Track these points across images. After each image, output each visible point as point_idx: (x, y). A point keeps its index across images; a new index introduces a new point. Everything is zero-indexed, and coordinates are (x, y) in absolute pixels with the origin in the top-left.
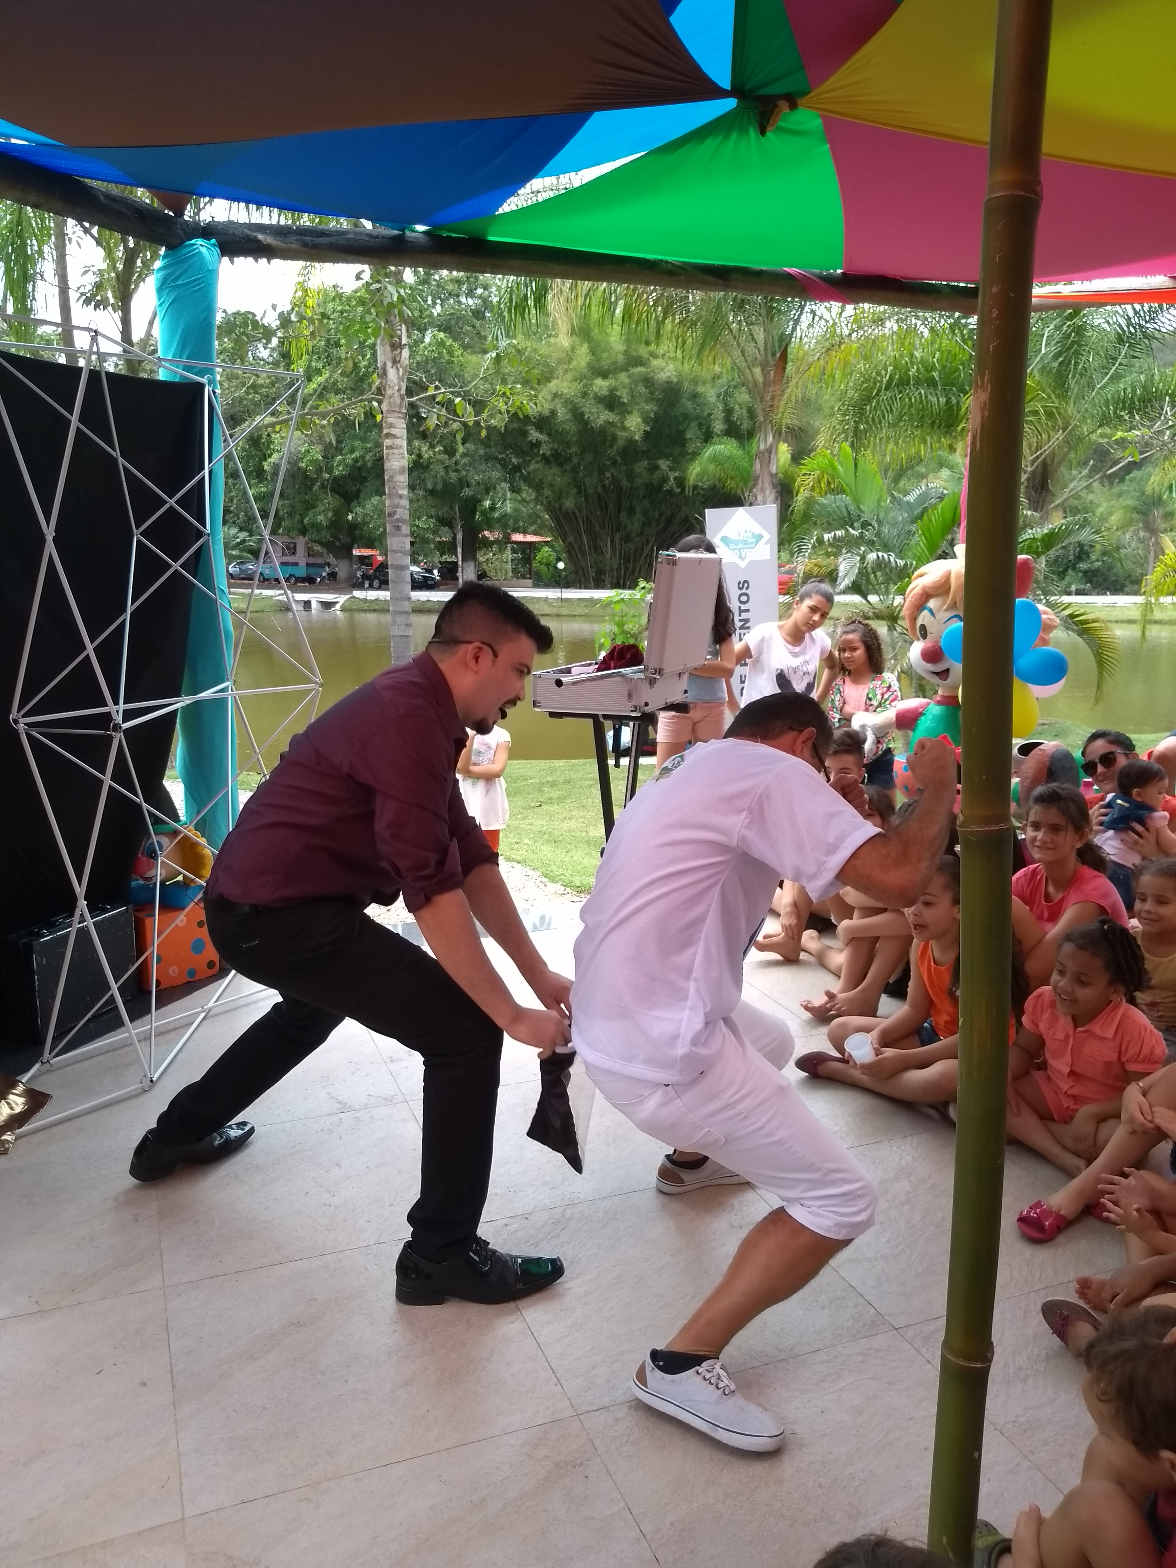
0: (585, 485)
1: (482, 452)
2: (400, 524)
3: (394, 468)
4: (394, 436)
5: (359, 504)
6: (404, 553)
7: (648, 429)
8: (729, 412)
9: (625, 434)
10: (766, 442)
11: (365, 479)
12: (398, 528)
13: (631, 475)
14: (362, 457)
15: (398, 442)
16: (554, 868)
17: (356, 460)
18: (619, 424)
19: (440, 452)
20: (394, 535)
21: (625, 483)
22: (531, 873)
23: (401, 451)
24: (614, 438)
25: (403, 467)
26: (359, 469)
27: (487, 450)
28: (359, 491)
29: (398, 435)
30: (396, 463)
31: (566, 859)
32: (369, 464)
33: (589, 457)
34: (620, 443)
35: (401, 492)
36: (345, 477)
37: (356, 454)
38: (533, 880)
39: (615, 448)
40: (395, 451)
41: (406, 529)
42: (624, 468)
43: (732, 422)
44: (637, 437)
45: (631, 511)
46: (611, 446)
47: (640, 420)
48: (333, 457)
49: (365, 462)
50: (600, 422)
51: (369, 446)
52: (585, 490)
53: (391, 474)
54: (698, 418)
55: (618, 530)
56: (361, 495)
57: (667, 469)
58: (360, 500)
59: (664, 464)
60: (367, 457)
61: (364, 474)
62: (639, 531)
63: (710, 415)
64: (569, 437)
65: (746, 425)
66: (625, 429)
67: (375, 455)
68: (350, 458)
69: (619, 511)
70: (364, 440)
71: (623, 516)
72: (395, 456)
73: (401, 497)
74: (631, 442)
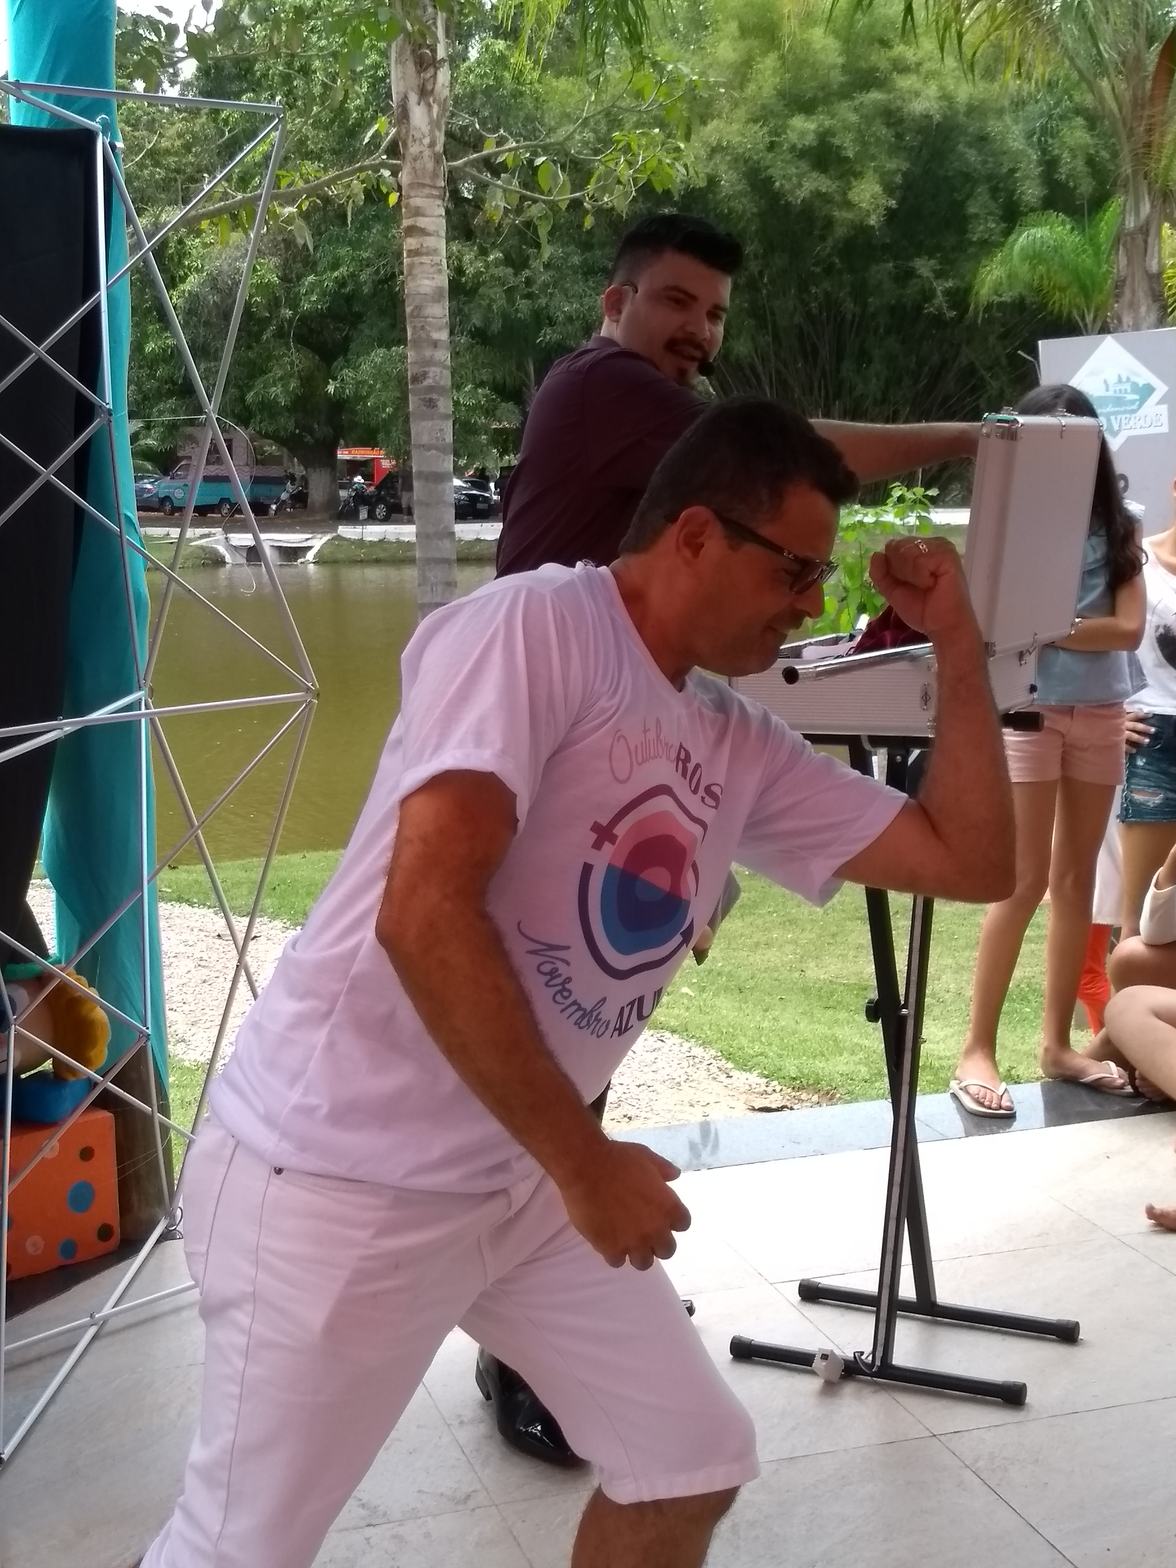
0: (773, 314)
1: (576, 260)
2: (435, 396)
3: (423, 290)
4: (423, 232)
5: (348, 364)
6: (442, 449)
7: (893, 203)
8: (1050, 165)
9: (850, 215)
10: (1137, 214)
11: (358, 318)
12: (431, 404)
13: (860, 292)
14: (353, 275)
15: (430, 242)
16: (744, 1042)
17: (341, 283)
18: (837, 198)
19: (497, 263)
20: (423, 417)
21: (849, 306)
22: (698, 1051)
23: (436, 259)
24: (829, 223)
25: (440, 289)
26: (349, 299)
27: (588, 255)
28: (347, 340)
29: (431, 228)
30: (426, 282)
31: (765, 1024)
32: (366, 290)
33: (780, 261)
34: (840, 231)
35: (435, 336)
36: (321, 315)
37: (343, 270)
38: (704, 1066)
39: (830, 242)
40: (424, 259)
41: (445, 406)
42: (847, 277)
43: (1058, 183)
44: (873, 221)
45: (863, 357)
46: (823, 238)
47: (878, 189)
48: (299, 278)
49: (359, 286)
50: (802, 194)
51: (365, 255)
52: (774, 322)
53: (417, 302)
54: (990, 178)
55: (838, 395)
56: (352, 346)
57: (931, 275)
58: (350, 356)
59: (924, 267)
60: (363, 277)
61: (356, 309)
62: (879, 396)
63: (1013, 171)
64: (742, 224)
65: (1086, 187)
66: (848, 205)
67: (377, 272)
68: (329, 280)
69: (839, 358)
70: (356, 245)
71: (848, 368)
72: (426, 268)
73: (435, 344)
74: (861, 230)
